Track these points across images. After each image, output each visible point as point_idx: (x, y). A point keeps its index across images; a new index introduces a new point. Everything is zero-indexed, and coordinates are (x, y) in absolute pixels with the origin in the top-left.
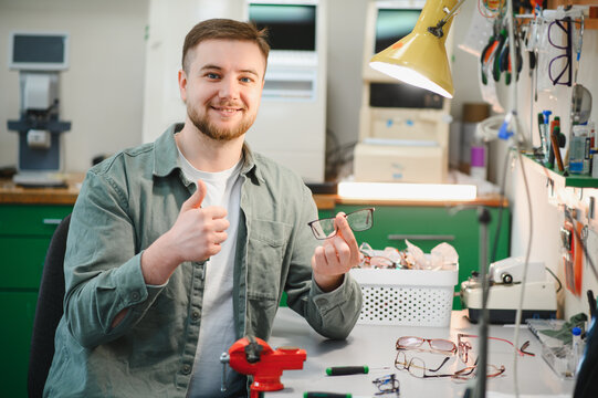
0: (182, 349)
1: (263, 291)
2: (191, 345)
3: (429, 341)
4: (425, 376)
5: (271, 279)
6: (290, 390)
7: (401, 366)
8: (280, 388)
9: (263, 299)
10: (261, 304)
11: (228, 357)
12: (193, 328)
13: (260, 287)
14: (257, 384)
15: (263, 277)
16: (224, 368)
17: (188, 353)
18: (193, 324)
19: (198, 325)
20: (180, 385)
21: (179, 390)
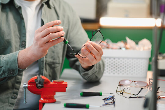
0: (14, 87)
1: (54, 59)
2: (17, 85)
3: (135, 82)
4: (131, 97)
5: (58, 53)
6: (59, 103)
7: (119, 93)
8: (54, 101)
9: (54, 63)
10: (53, 66)
11: (27, 85)
12: (19, 77)
13: (52, 57)
14: (42, 99)
15: (53, 52)
16: (25, 91)
17: (16, 89)
18: (19, 75)
19: (21, 75)
20: (11, 104)
21: (10, 106)
